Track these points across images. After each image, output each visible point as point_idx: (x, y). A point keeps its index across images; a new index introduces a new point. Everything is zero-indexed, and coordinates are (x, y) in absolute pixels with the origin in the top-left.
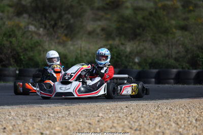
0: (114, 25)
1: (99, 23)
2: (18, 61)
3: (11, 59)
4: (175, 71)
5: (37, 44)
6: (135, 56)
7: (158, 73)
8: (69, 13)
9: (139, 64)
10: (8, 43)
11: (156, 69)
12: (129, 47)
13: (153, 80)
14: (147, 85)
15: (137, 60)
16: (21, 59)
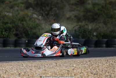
0: (82, 14)
1: (73, 13)
2: (27, 35)
3: (23, 34)
5: (38, 25)
6: (94, 31)
7: (107, 41)
8: (56, 7)
9: (96, 36)
10: (21, 24)
11: (106, 39)
12: (90, 26)
13: (105, 45)
14: (101, 48)
15: (95, 34)
16: (29, 34)
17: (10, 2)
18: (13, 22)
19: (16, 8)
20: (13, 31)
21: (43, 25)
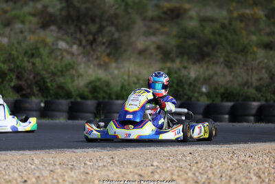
0: (173, 42)
1: (153, 38)
2: (44, 90)
3: (34, 88)
4: (256, 104)
5: (69, 67)
6: (203, 84)
7: (233, 107)
8: (112, 24)
9: (208, 95)
10: (30, 64)
11: (230, 101)
12: (194, 72)
13: (227, 116)
14: (218, 123)
15: (204, 90)
16: (47, 88)
17: (5, 12)
18: (10, 59)
19: (18, 26)
20: (11, 80)
21: (82, 66)
